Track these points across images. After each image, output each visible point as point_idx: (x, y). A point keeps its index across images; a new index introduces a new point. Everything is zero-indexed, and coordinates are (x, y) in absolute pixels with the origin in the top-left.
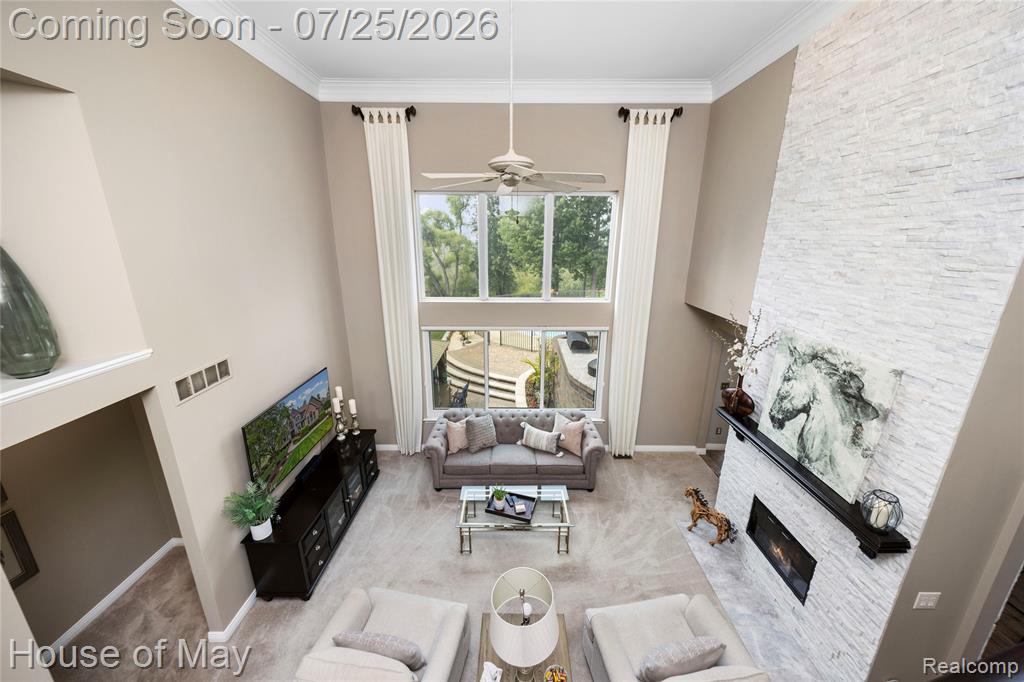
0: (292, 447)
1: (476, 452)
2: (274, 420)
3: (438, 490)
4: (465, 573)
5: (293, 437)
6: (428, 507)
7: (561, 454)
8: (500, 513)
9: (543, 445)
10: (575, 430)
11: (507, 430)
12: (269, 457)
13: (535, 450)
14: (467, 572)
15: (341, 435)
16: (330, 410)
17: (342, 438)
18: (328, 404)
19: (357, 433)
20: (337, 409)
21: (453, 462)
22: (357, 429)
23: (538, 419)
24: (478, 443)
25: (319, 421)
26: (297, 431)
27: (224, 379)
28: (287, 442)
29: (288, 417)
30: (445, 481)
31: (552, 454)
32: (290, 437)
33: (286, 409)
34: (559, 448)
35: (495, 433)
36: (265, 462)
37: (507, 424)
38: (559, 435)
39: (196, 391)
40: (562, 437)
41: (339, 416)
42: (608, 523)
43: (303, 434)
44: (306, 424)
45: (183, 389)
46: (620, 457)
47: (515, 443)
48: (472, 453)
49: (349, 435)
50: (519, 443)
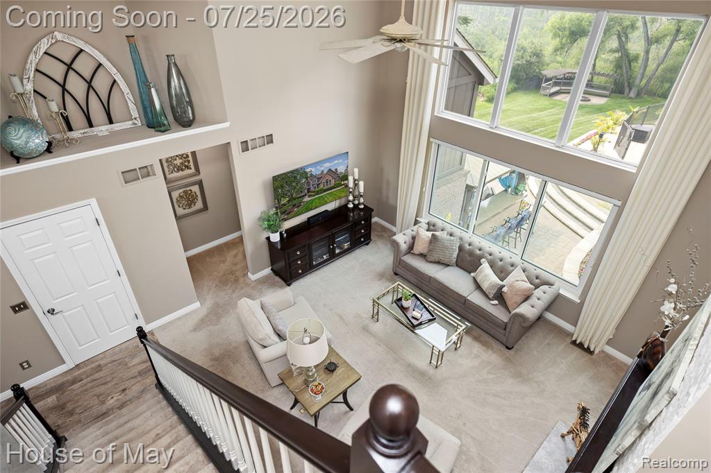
0: (307, 199)
1: (431, 262)
2: (295, 177)
3: (396, 274)
4: (364, 329)
5: (308, 192)
6: (380, 280)
7: (496, 302)
8: (404, 309)
9: (485, 286)
10: (520, 290)
11: (469, 258)
12: (288, 199)
13: (478, 287)
14: (365, 329)
15: (351, 203)
16: (346, 182)
17: (351, 206)
18: (345, 178)
19: (362, 207)
20: (351, 185)
21: (409, 260)
22: (363, 204)
23: (500, 263)
24: (435, 257)
25: (333, 188)
26: (312, 189)
27: (269, 145)
28: (303, 194)
29: (307, 178)
30: (399, 270)
31: (489, 299)
32: (306, 191)
33: (306, 173)
34: (496, 297)
35: (455, 255)
36: (284, 201)
37: (471, 254)
38: (504, 286)
39: (252, 149)
40: (505, 289)
41: (351, 190)
42: (491, 376)
43: (318, 193)
44: (321, 186)
45: (245, 146)
46: (581, 346)
47: (470, 273)
48: (427, 261)
49: (356, 206)
50: (472, 274)
